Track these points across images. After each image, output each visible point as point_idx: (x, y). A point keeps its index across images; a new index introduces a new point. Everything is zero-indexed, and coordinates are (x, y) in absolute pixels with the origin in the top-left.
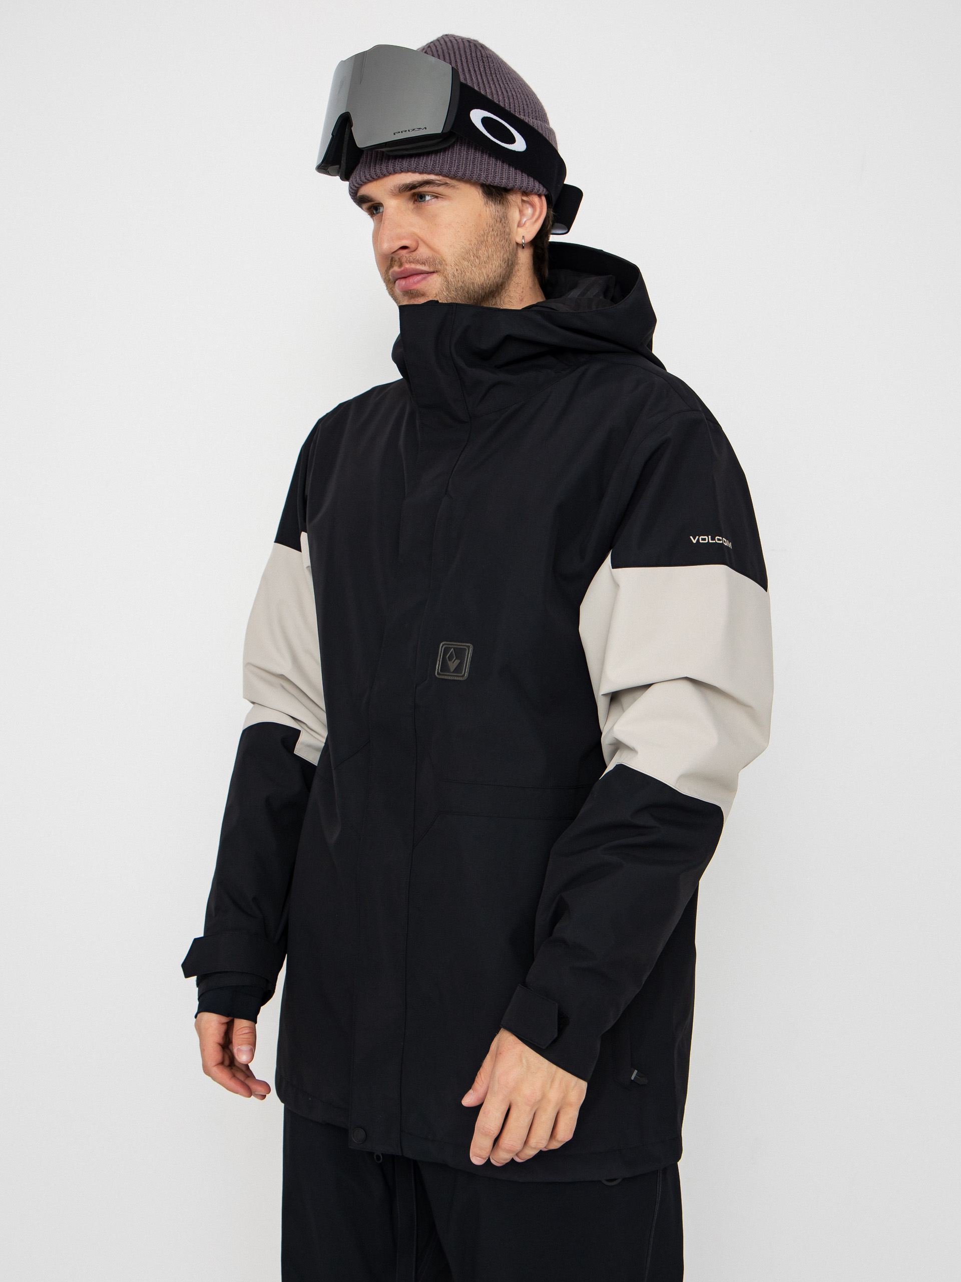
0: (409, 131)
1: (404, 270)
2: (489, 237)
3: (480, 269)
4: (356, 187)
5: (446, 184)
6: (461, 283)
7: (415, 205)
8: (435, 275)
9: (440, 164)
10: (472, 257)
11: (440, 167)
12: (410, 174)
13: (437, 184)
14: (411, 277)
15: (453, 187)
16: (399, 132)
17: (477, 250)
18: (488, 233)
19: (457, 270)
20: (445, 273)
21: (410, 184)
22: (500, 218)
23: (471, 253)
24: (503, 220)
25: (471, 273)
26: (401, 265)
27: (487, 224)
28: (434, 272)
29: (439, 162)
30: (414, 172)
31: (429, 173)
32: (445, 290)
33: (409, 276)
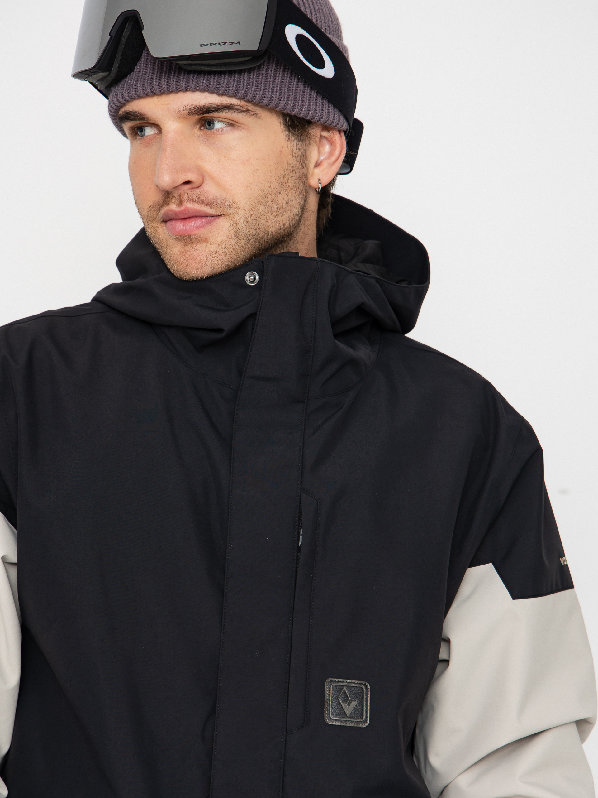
0: (219, 44)
1: (184, 210)
2: (290, 179)
3: (278, 216)
4: (120, 102)
5: (247, 111)
6: (253, 231)
7: (201, 132)
8: (221, 219)
9: (245, 86)
10: (270, 201)
11: (244, 89)
12: (206, 94)
13: (238, 110)
14: (193, 219)
15: (255, 115)
16: (207, 44)
17: (277, 193)
18: (288, 174)
19: (251, 215)
20: (236, 217)
21: (204, 107)
22: (300, 156)
23: (270, 197)
24: (303, 158)
25: (267, 221)
26: (180, 203)
27: (287, 163)
28: (220, 215)
29: (243, 84)
30: (212, 92)
31: (230, 96)
32: (233, 237)
33: (189, 218)
